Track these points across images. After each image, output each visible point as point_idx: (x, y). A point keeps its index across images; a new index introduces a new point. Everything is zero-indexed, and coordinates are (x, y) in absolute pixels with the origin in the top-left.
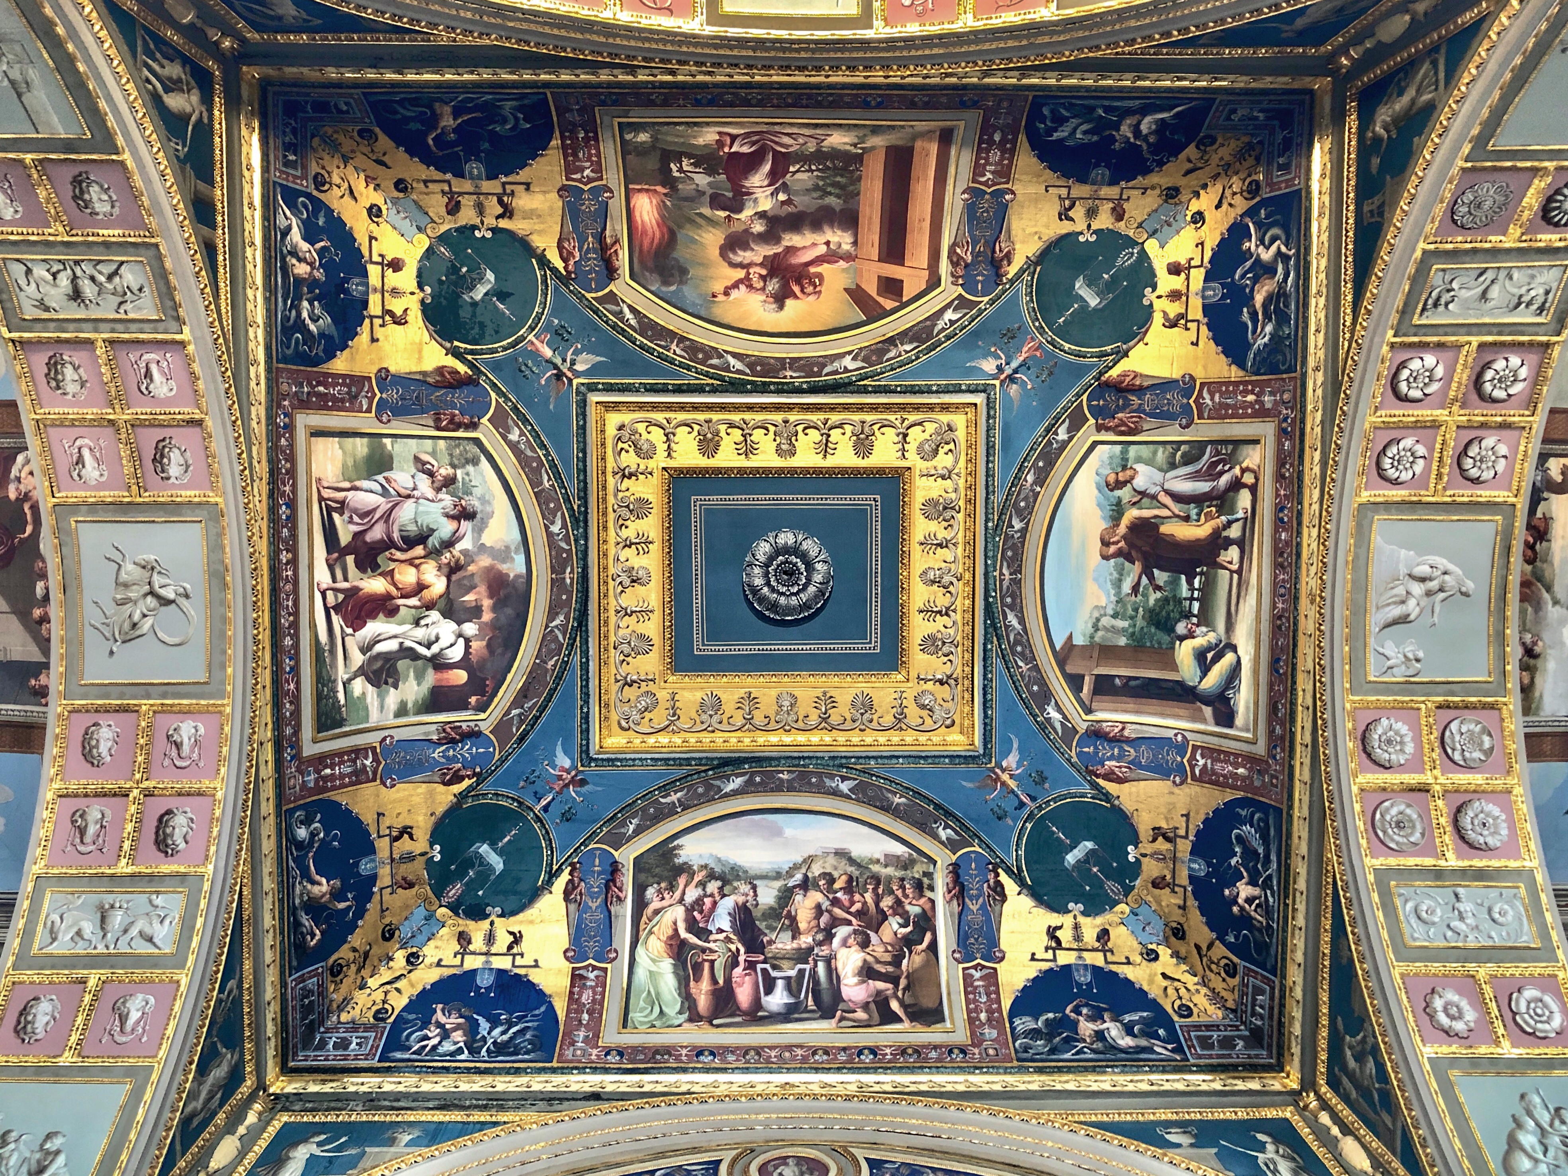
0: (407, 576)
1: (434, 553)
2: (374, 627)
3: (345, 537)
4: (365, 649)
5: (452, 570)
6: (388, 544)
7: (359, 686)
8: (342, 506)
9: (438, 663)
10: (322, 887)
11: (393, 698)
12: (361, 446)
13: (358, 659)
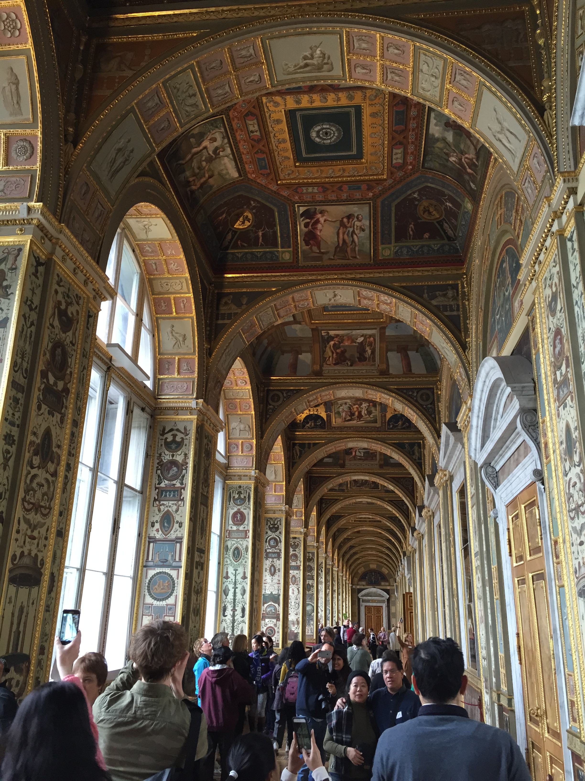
0: (355, 409)
1: (352, 406)
2: (363, 414)
3: (350, 418)
4: (366, 415)
5: (355, 405)
6: (351, 412)
7: (371, 416)
8: (345, 418)
9: (369, 406)
10: (400, 423)
11: (373, 411)
12: (336, 415)
13: (367, 416)
